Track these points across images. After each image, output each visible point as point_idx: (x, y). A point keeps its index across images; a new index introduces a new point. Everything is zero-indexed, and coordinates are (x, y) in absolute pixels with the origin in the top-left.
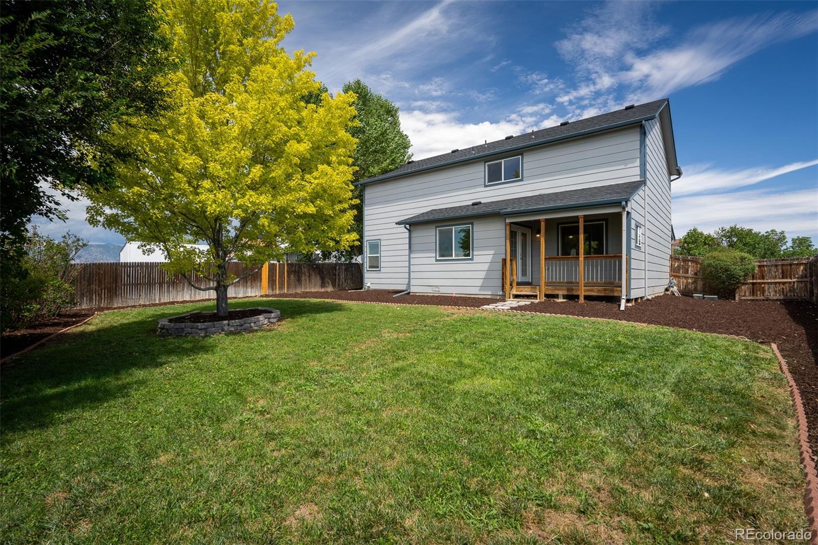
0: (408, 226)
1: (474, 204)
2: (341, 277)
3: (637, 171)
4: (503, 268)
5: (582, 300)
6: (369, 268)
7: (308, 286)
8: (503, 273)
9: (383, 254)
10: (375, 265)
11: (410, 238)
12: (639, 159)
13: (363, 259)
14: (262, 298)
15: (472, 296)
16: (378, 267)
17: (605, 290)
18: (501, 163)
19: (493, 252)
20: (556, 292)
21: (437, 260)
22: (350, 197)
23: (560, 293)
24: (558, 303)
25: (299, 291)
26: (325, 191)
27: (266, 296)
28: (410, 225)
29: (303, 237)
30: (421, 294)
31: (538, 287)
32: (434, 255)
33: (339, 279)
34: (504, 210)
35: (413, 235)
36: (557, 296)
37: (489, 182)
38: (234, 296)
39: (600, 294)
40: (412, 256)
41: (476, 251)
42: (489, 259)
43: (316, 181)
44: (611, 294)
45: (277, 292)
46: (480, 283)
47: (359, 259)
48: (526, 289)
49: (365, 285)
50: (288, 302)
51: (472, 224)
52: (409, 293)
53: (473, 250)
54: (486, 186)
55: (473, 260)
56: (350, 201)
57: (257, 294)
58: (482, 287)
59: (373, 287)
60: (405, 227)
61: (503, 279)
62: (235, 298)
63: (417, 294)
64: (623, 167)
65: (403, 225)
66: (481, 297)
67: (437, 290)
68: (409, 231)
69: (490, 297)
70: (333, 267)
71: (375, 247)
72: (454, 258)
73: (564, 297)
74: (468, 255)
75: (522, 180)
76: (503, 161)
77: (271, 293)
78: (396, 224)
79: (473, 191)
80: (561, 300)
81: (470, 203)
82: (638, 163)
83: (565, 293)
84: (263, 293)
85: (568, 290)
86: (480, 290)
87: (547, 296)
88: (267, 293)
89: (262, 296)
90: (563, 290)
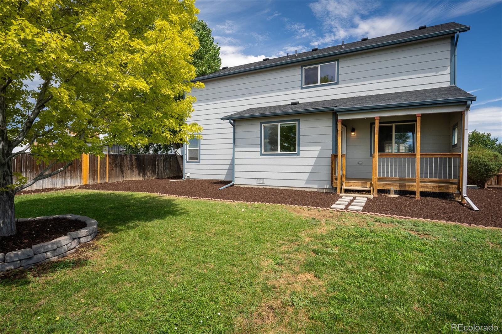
0: (232, 121)
1: (293, 104)
2: (160, 167)
3: (448, 78)
4: (332, 163)
5: (418, 197)
6: (189, 160)
7: (129, 175)
8: (332, 169)
9: (202, 147)
10: (195, 157)
11: (234, 133)
12: (449, 67)
13: (183, 152)
14: (80, 190)
15: (298, 189)
16: (197, 159)
17: (440, 187)
18: (318, 67)
19: (319, 148)
20: (387, 188)
21: (262, 155)
22: (193, 78)
23: (392, 188)
24: (390, 198)
25: (120, 180)
26: (162, 63)
27: (87, 187)
28: (234, 121)
29: (130, 125)
30: (246, 186)
31: (369, 183)
32: (259, 149)
33: (159, 169)
34: (337, 108)
35: (238, 130)
36: (388, 192)
37: (305, 84)
38: (50, 186)
39: (434, 191)
40: (236, 150)
41: (302, 146)
42: (316, 154)
43: (152, 48)
44: (446, 191)
45: (99, 181)
46: (306, 177)
47: (179, 152)
48: (356, 184)
49: (184, 175)
50: (108, 199)
51: (299, 121)
52: (233, 185)
53: (299, 146)
54: (302, 88)
55: (299, 155)
56: (193, 84)
57: (77, 184)
58: (308, 181)
59: (192, 177)
60: (231, 123)
61: (332, 174)
62: (51, 189)
63: (241, 186)
64: (434, 74)
65: (228, 121)
66: (308, 190)
67: (262, 182)
68: (234, 126)
69: (316, 190)
70: (154, 157)
71: (195, 141)
72: (279, 152)
73: (396, 192)
74: (295, 150)
75: (337, 83)
76: (319, 66)
77: (91, 182)
78: (222, 119)
79: (290, 92)
80: (392, 196)
81: (289, 103)
82: (448, 71)
83: (397, 188)
84: (83, 183)
85: (401, 186)
86: (306, 183)
87: (380, 191)
88: (88, 183)
89: (82, 187)
90: (395, 186)
